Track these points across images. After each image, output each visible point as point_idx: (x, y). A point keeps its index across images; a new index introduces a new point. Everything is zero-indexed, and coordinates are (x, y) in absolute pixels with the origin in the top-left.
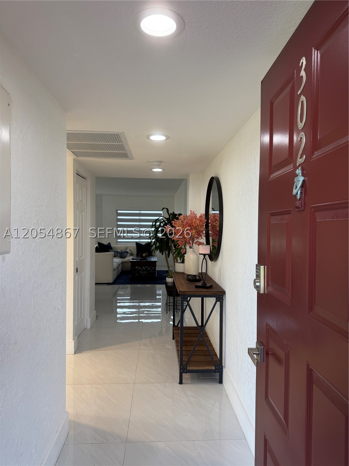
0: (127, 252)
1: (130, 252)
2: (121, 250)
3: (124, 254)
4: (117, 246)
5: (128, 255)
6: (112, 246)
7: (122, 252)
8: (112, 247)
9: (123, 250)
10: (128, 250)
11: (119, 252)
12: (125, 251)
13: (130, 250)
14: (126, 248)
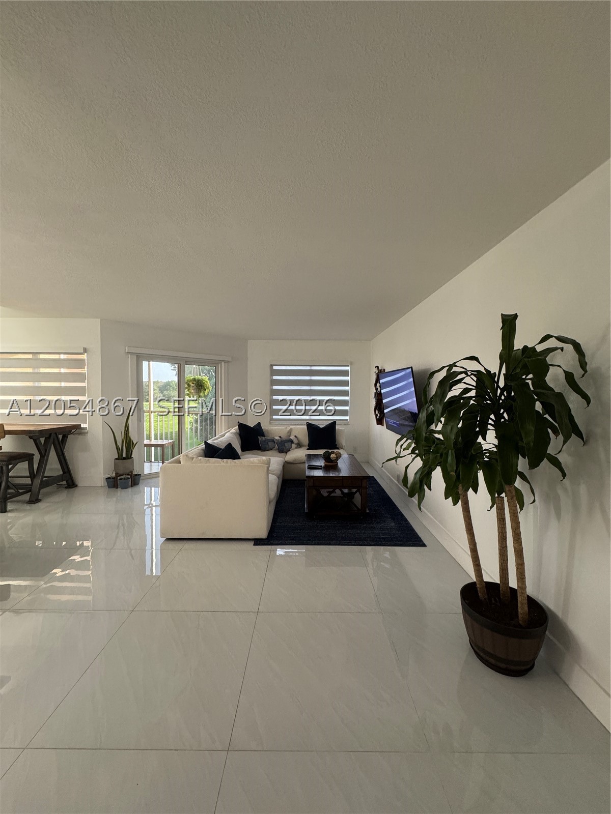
0: (292, 442)
1: (295, 441)
2: (280, 437)
3: (286, 445)
4: (272, 429)
5: (294, 446)
6: (263, 428)
7: (282, 441)
8: (264, 431)
9: (284, 437)
10: (292, 437)
11: (276, 441)
12: (287, 439)
13: (295, 436)
14: (288, 432)
